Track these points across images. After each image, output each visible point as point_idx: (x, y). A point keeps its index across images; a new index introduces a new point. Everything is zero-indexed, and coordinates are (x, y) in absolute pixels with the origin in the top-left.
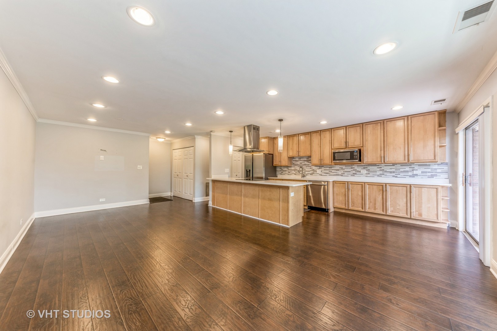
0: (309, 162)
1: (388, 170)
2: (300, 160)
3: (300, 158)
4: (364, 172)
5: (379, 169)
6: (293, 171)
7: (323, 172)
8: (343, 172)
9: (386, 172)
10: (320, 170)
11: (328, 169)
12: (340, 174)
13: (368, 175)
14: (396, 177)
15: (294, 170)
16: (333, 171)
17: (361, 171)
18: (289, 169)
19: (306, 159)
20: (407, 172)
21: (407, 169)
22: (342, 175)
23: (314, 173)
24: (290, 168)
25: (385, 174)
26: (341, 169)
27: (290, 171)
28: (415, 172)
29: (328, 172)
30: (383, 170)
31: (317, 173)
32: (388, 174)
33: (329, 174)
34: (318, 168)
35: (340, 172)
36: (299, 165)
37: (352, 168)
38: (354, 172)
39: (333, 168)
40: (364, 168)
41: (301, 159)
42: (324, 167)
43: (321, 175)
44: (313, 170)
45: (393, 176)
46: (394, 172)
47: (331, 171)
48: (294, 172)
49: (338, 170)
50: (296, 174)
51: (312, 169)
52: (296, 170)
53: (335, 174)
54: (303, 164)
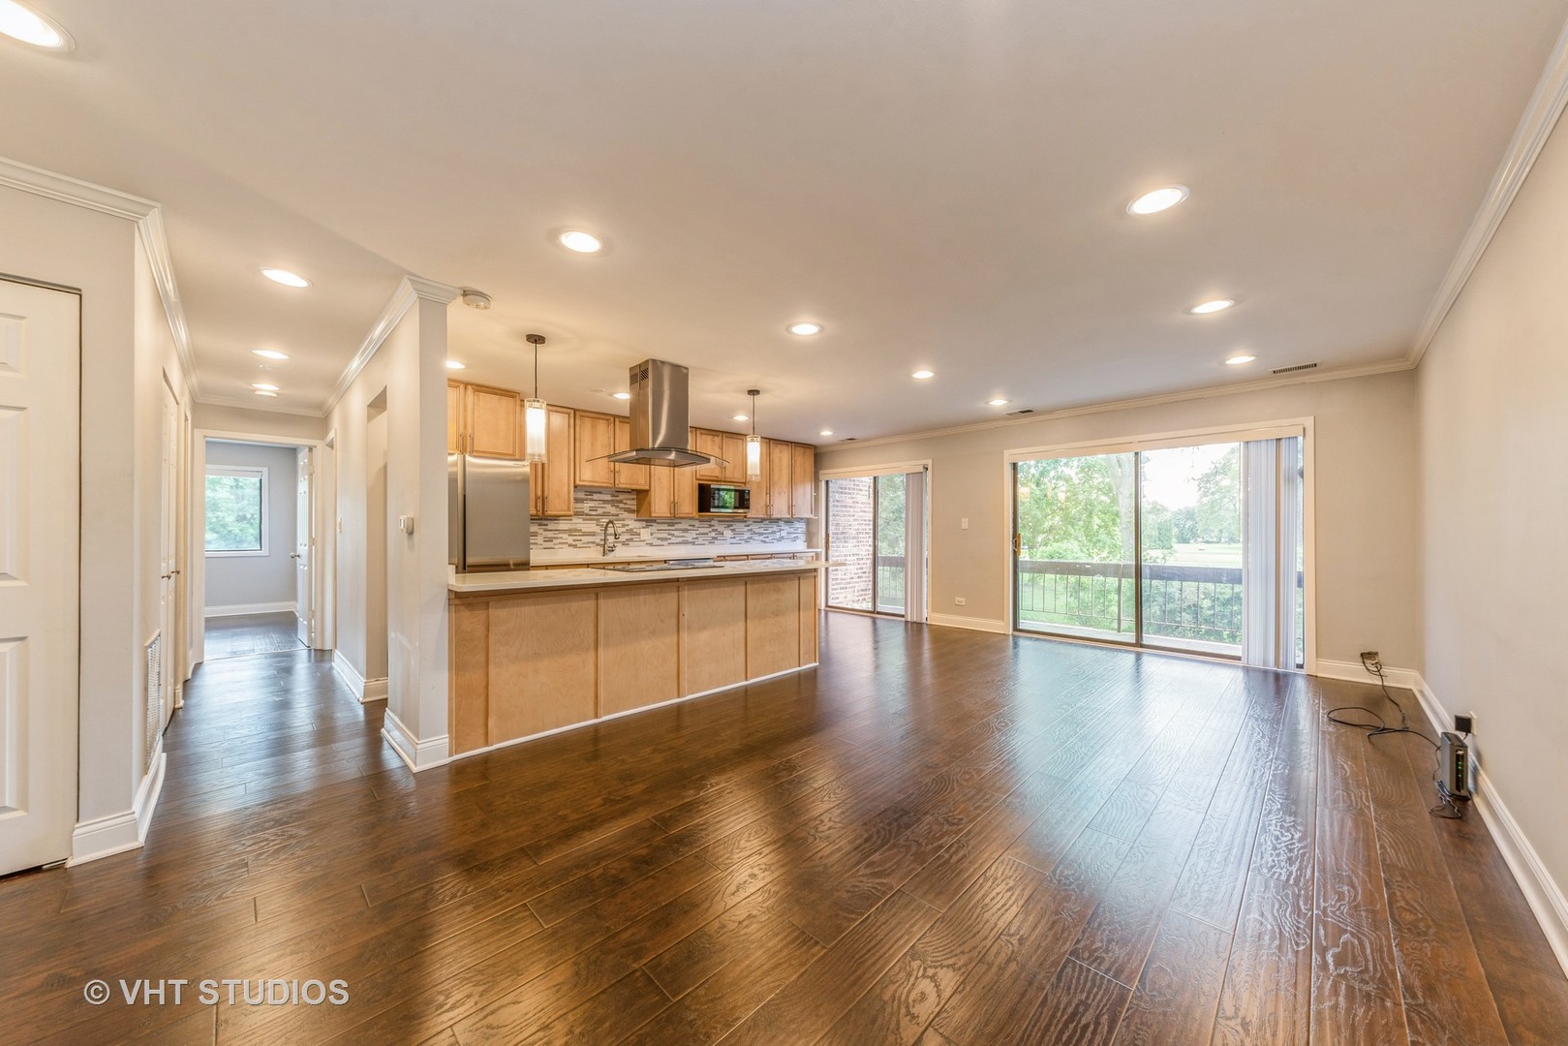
0: (617, 507)
1: (757, 531)
2: (592, 500)
3: (591, 493)
4: (728, 533)
5: (746, 528)
6: (565, 536)
7: (654, 535)
8: (695, 536)
9: (755, 533)
10: (649, 530)
11: (666, 527)
12: (690, 539)
13: (734, 541)
14: (765, 542)
15: (570, 532)
16: (676, 533)
17: (725, 532)
18: (549, 527)
19: (609, 498)
20: (774, 532)
21: (775, 528)
22: (693, 543)
23: (631, 540)
24: (551, 526)
25: (754, 536)
26: (691, 528)
27: (550, 534)
28: (784, 533)
29: (665, 535)
30: (751, 530)
31: (642, 538)
32: (757, 537)
33: (669, 541)
34: (644, 524)
35: (690, 536)
36: (587, 515)
37: (710, 526)
38: (713, 534)
39: (677, 526)
40: (729, 526)
41: (595, 497)
42: (658, 523)
43: (651, 545)
44: (630, 531)
45: (762, 541)
46: (763, 534)
47: (672, 532)
48: (570, 540)
49: (686, 530)
50: (575, 546)
51: (626, 528)
52: (576, 530)
53: (680, 540)
54: (600, 511)
